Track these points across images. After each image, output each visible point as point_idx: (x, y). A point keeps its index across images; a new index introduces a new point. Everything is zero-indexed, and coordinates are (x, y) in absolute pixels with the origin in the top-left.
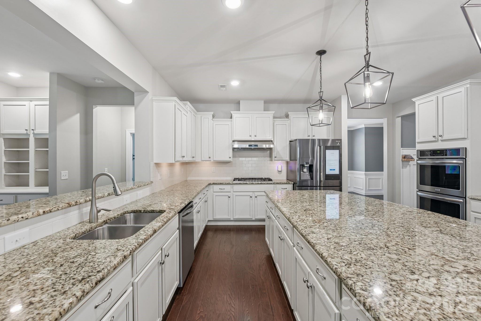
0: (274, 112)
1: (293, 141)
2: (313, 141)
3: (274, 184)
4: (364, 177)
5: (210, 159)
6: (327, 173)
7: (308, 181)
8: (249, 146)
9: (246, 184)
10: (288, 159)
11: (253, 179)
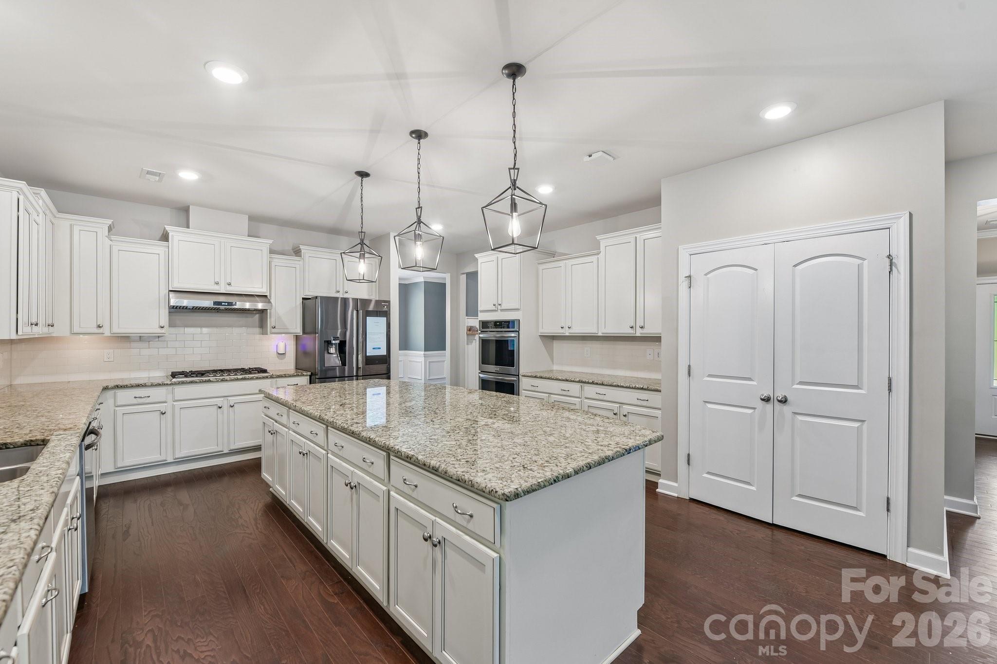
0: (271, 241)
1: (310, 299)
2: (345, 301)
3: (272, 377)
4: (422, 359)
5: (101, 330)
6: (367, 355)
7: (336, 368)
8: (215, 303)
9: (209, 381)
10: (299, 330)
11: (222, 371)
